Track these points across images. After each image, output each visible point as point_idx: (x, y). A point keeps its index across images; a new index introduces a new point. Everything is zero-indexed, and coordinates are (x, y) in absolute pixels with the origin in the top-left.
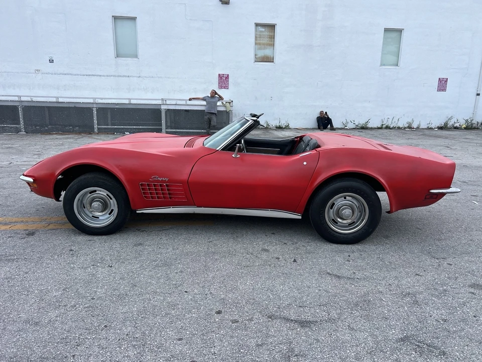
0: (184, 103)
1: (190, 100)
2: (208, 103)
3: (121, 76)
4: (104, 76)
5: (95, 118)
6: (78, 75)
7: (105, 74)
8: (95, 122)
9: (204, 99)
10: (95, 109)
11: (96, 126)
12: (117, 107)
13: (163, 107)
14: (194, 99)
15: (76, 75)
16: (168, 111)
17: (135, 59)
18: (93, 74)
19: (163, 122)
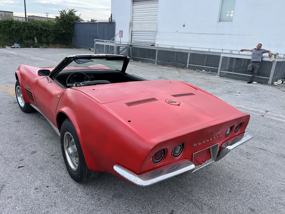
0: (237, 52)
1: (242, 51)
2: (253, 54)
3: (218, 34)
4: (209, 34)
5: (188, 59)
6: (195, 33)
7: (210, 33)
8: (188, 61)
9: (251, 51)
10: (189, 54)
11: (188, 64)
12: (201, 53)
13: (222, 55)
14: (245, 50)
15: (194, 34)
16: (225, 58)
17: (230, 22)
18: (203, 33)
19: (220, 65)
